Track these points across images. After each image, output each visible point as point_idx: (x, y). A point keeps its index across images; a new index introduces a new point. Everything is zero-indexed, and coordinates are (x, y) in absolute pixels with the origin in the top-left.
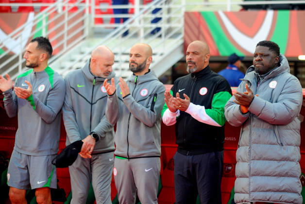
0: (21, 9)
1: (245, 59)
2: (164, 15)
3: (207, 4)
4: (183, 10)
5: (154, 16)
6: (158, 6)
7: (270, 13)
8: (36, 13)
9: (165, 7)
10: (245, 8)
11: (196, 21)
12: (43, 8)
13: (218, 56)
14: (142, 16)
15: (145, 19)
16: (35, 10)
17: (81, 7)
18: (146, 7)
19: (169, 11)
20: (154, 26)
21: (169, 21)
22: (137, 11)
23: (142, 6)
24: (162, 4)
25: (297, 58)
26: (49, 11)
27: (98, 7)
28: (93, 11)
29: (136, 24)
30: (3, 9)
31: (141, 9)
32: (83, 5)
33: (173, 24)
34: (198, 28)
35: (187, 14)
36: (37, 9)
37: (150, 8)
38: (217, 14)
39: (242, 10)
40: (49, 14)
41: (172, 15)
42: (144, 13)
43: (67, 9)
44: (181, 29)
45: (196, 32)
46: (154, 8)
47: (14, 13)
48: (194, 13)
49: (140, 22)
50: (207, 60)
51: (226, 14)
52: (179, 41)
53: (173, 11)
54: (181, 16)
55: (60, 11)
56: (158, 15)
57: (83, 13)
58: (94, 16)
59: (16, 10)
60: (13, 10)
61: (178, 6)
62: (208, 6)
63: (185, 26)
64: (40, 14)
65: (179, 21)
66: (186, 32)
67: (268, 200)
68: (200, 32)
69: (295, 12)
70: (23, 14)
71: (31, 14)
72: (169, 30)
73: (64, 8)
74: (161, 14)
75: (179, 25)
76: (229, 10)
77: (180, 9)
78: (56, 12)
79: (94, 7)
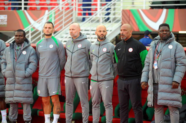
0: (42, 9)
1: (152, 33)
2: (112, 12)
3: (133, 6)
4: (122, 9)
5: (107, 12)
6: (109, 7)
7: (165, 10)
8: (49, 11)
9: (112, 7)
10: (152, 8)
11: (128, 14)
12: (52, 8)
13: (139, 31)
14: (101, 12)
15: (103, 13)
16: (49, 9)
17: (71, 7)
18: (103, 7)
19: (114, 9)
20: (107, 17)
21: (114, 14)
22: (98, 10)
23: (101, 7)
24: (111, 6)
25: (178, 32)
26: (55, 10)
27: (79, 8)
28: (77, 9)
29: (98, 16)
30: (33, 8)
31: (100, 8)
32: (72, 6)
33: (116, 16)
34: (129, 18)
35: (123, 11)
36: (50, 8)
37: (105, 8)
38: (138, 11)
39: (150, 9)
40: (55, 11)
41: (116, 11)
42: (102, 10)
43: (64, 9)
44: (120, 18)
45: (128, 19)
46: (107, 8)
47: (38, 10)
48: (127, 10)
49: (100, 15)
50: (131, 33)
51: (143, 10)
52: (119, 24)
53: (116, 10)
54: (120, 12)
55: (61, 9)
56: (109, 11)
57: (72, 10)
58: (77, 12)
59: (39, 9)
60: (38, 9)
61: (119, 7)
62: (134, 7)
63: (122, 17)
64: (51, 11)
65: (119, 14)
66: (123, 19)
67: (167, 104)
68: (130, 20)
69: (177, 10)
70: (43, 11)
71: (47, 11)
72: (114, 19)
73: (63, 8)
74: (111, 11)
75: (119, 16)
76: (144, 8)
77: (120, 8)
78: (59, 10)
79: (77, 8)
